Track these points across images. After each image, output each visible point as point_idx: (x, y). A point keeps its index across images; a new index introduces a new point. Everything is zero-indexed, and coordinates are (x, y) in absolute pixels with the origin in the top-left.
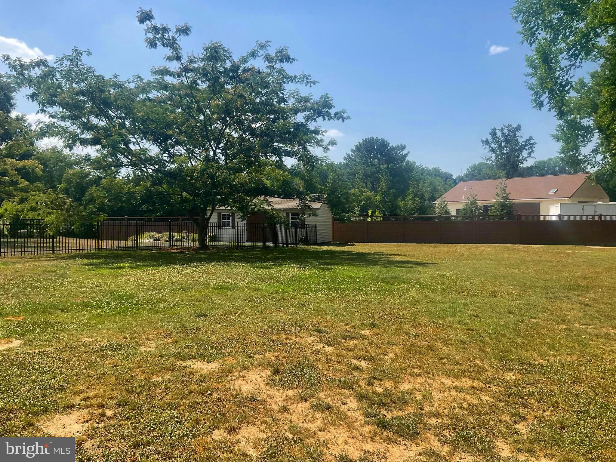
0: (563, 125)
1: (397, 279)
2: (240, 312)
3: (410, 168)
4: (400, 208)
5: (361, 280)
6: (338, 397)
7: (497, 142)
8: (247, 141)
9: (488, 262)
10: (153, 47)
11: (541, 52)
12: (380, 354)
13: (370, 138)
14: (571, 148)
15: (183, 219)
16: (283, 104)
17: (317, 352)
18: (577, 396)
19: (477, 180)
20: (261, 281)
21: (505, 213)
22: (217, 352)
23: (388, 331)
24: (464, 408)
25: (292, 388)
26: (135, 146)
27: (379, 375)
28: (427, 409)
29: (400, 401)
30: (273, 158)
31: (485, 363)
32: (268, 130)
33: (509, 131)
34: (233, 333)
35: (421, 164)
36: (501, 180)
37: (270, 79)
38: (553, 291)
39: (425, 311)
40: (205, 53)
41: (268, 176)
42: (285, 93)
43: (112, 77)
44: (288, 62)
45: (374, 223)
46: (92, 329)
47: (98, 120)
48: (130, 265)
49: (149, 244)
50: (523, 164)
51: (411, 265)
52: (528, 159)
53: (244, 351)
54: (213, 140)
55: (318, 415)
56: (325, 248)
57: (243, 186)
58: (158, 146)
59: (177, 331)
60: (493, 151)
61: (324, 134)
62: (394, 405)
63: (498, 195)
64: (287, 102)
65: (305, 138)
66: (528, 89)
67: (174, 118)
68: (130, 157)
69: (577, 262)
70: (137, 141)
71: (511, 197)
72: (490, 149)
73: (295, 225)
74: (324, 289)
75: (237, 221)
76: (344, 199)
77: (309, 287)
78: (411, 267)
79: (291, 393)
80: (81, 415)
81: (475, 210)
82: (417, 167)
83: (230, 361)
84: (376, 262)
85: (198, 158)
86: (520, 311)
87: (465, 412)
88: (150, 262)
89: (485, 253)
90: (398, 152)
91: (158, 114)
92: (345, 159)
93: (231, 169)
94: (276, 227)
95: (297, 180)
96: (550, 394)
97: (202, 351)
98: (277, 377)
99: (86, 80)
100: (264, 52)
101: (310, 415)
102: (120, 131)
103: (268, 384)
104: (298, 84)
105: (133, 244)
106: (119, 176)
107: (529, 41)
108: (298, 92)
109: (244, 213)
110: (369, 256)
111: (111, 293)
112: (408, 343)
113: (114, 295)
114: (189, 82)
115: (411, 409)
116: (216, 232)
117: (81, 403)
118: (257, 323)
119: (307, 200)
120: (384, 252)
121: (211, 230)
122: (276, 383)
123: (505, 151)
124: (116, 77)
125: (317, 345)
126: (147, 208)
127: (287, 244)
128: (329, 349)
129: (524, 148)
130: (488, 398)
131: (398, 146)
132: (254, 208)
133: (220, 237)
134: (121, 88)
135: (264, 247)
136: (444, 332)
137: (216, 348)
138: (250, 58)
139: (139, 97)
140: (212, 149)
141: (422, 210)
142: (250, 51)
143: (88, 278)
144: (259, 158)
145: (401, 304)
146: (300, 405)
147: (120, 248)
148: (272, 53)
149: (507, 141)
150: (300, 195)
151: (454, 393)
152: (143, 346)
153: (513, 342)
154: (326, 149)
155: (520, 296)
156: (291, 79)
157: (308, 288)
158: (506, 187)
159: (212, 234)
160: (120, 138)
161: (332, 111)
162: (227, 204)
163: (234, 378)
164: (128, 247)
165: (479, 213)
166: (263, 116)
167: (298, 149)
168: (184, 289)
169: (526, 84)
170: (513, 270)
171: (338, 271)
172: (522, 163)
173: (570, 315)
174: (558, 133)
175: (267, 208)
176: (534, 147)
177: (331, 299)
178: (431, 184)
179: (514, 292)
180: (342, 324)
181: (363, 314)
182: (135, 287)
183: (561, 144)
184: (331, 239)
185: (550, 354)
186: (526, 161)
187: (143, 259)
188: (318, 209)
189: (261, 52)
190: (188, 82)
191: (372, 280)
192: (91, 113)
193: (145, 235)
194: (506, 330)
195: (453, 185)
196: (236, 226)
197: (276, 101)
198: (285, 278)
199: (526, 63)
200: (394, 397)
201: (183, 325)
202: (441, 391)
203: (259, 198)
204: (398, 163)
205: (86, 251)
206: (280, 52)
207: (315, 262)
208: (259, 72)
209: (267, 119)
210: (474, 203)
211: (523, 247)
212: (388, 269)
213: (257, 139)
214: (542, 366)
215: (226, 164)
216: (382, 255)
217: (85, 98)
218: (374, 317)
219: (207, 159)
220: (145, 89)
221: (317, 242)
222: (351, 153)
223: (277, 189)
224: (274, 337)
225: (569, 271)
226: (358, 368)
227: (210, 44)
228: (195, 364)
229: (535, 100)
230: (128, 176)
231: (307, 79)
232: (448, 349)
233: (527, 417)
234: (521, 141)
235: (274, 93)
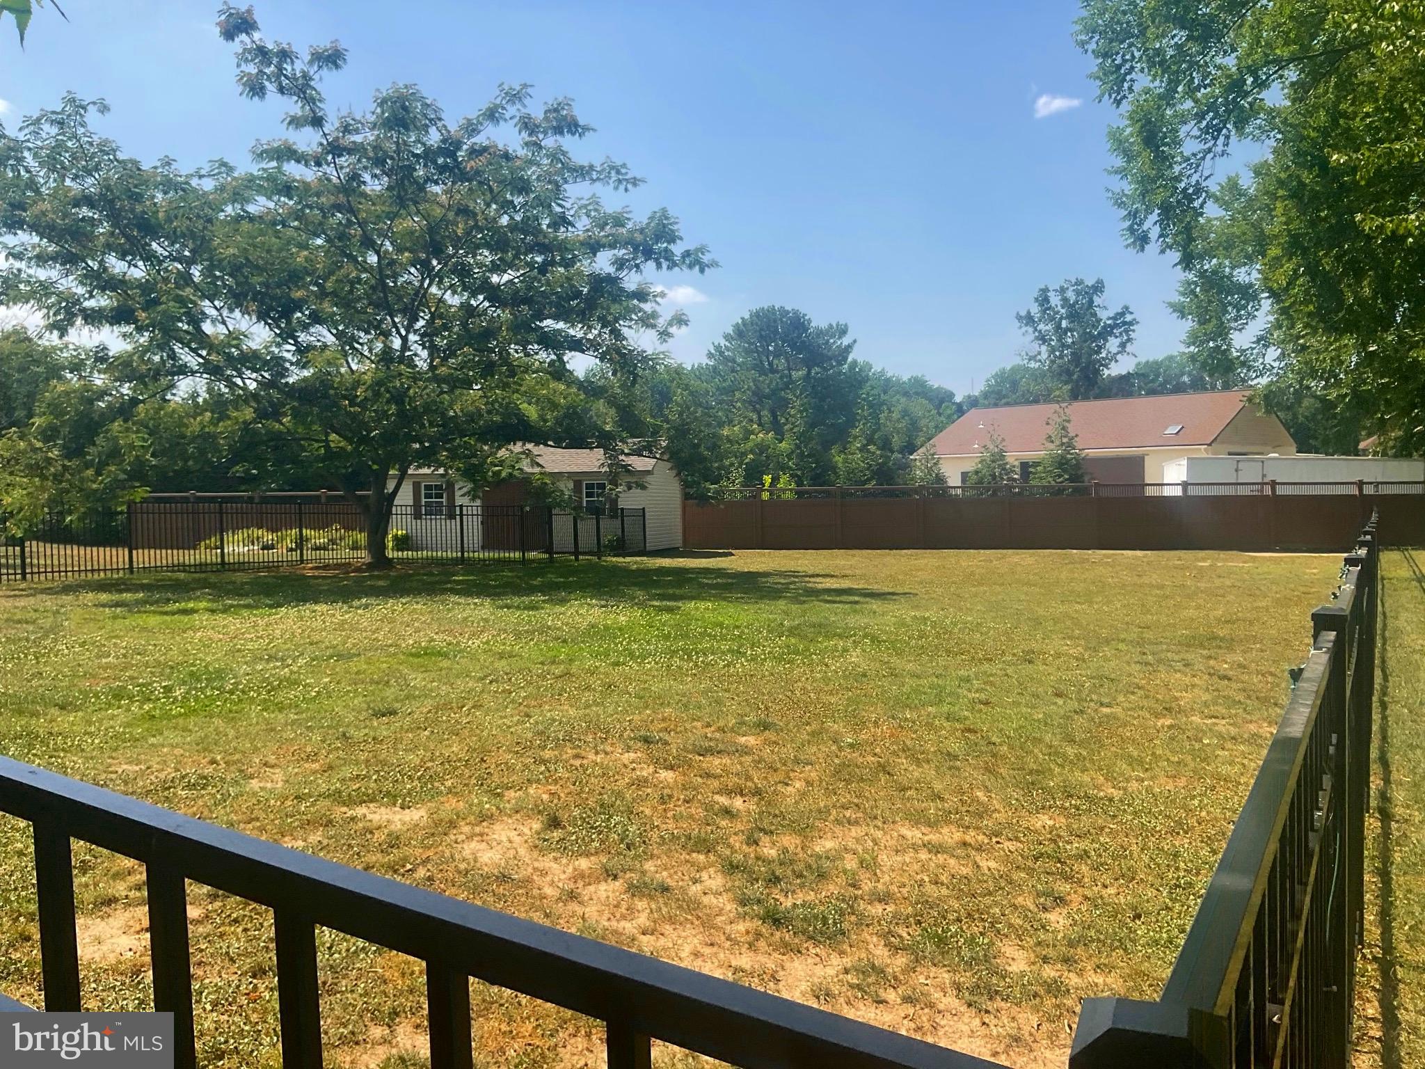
0: (1195, 283)
1: (823, 629)
2: (470, 704)
3: (858, 378)
4: (834, 469)
5: (743, 632)
6: (685, 868)
7: (1052, 319)
8: (480, 316)
9: (1025, 588)
10: (258, 94)
11: (1140, 120)
12: (776, 783)
13: (766, 307)
14: (1211, 333)
15: (329, 497)
16: (562, 229)
17: (641, 783)
18: (1176, 855)
19: (1008, 404)
20: (518, 635)
21: (1066, 480)
22: (422, 787)
23: (795, 736)
24: (942, 884)
25: (587, 855)
26: (215, 326)
27: (772, 823)
28: (867, 886)
29: (812, 873)
30: (543, 355)
31: (993, 796)
32: (530, 288)
33: (1078, 293)
34: (455, 748)
35: (883, 369)
36: (1056, 406)
37: (534, 173)
38: (1155, 648)
39: (877, 695)
40: (379, 110)
41: (530, 396)
42: (568, 205)
43: (159, 164)
44: (573, 134)
45: (776, 504)
46: (134, 747)
47: (127, 265)
48: (210, 605)
49: (251, 557)
50: (1108, 369)
51: (857, 598)
52: (1119, 357)
53: (482, 784)
54: (399, 311)
55: (641, 904)
56: (666, 562)
57: (473, 421)
58: (269, 325)
59: (329, 745)
60: (1043, 339)
61: (658, 299)
62: (798, 881)
63: (1050, 439)
64: (573, 226)
65: (615, 309)
66: (1114, 205)
67: (306, 261)
68: (204, 353)
69: (1218, 588)
70: (221, 315)
71: (1078, 443)
72: (1037, 334)
73: (596, 511)
74: (661, 653)
75: (459, 501)
76: (708, 449)
77: (627, 649)
78: (856, 603)
79: (583, 863)
80: (133, 917)
81: (1000, 474)
82: (874, 374)
83: (451, 805)
84: (780, 591)
85: (366, 353)
86: (1079, 692)
87: (944, 891)
88: (256, 598)
89: (1019, 569)
90: (832, 341)
91: (269, 251)
92: (710, 355)
93: (444, 380)
94: (550, 516)
95: (600, 405)
96: (1122, 854)
97: (388, 786)
98: (555, 834)
99: (97, 170)
100: (518, 110)
101: (624, 905)
102: (181, 293)
103: (536, 847)
104: (598, 184)
105: (214, 558)
106: (174, 395)
107: (1114, 96)
108: (597, 203)
109: (474, 481)
110: (764, 580)
111: (172, 668)
112: (837, 761)
113: (179, 671)
114: (342, 177)
115: (832, 888)
116: (409, 527)
117: (132, 894)
118: (509, 727)
119: (623, 453)
120: (799, 569)
121: (399, 524)
122: (553, 846)
123: (1070, 340)
124: (168, 164)
125: (642, 769)
126: (247, 472)
127: (576, 553)
128: (667, 776)
129: (1111, 333)
130: (992, 864)
131: (831, 326)
132: (500, 471)
133: (419, 538)
134: (183, 190)
135: (524, 561)
136: (914, 736)
137: (419, 778)
138: (486, 123)
139: (223, 211)
140: (398, 332)
141: (884, 474)
142: (484, 106)
143: (112, 634)
144: (509, 353)
145: (826, 680)
146: (603, 886)
147: (183, 567)
148: (538, 114)
149: (1073, 316)
150: (606, 441)
151: (924, 855)
152: (256, 780)
153: (1057, 753)
154: (664, 335)
155: (1084, 661)
156: (582, 172)
157: (625, 650)
158: (1069, 421)
159: (400, 533)
160: (180, 308)
161: (677, 249)
162: (437, 461)
163: (462, 837)
164: (201, 564)
165: (1010, 479)
166: (516, 256)
167: (600, 335)
168: (340, 657)
169: (1110, 195)
170: (1078, 607)
171: (693, 612)
172: (1106, 366)
173: (1186, 698)
174: (1182, 299)
175: (529, 470)
176: (1134, 331)
177: (676, 675)
178: (905, 413)
179: (1071, 652)
180: (699, 724)
181: (745, 703)
182: (226, 655)
183: (1189, 324)
184: (678, 541)
185: (1131, 776)
186: (1117, 361)
187: (238, 591)
188: (648, 472)
189: (512, 110)
190: (339, 178)
191: (769, 632)
192: (109, 247)
193: (240, 535)
194: (1046, 731)
195: (955, 417)
196: (458, 513)
197: (547, 222)
198: (574, 630)
199: (1109, 146)
200: (800, 866)
201: (344, 735)
202: (897, 851)
203: (511, 447)
204: (833, 367)
205: (102, 574)
206: (556, 110)
207: (640, 594)
208: (506, 156)
209: (527, 264)
210: (999, 456)
211: (1104, 555)
212: (806, 606)
213: (504, 312)
214: (1111, 800)
215: (432, 367)
216: (793, 576)
217: (94, 213)
218: (767, 709)
219: (386, 357)
220: (238, 194)
221: (648, 549)
222: (723, 342)
223: (551, 428)
224: (547, 754)
225: (1198, 607)
226: (727, 812)
227: (390, 91)
228: (375, 813)
229: (1131, 230)
230: (194, 396)
231: (618, 175)
232: (920, 770)
233: (1068, 898)
234: (1104, 315)
235: (542, 205)
